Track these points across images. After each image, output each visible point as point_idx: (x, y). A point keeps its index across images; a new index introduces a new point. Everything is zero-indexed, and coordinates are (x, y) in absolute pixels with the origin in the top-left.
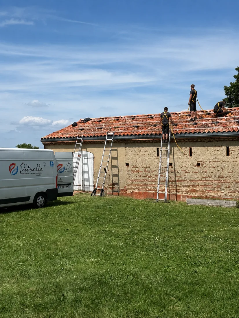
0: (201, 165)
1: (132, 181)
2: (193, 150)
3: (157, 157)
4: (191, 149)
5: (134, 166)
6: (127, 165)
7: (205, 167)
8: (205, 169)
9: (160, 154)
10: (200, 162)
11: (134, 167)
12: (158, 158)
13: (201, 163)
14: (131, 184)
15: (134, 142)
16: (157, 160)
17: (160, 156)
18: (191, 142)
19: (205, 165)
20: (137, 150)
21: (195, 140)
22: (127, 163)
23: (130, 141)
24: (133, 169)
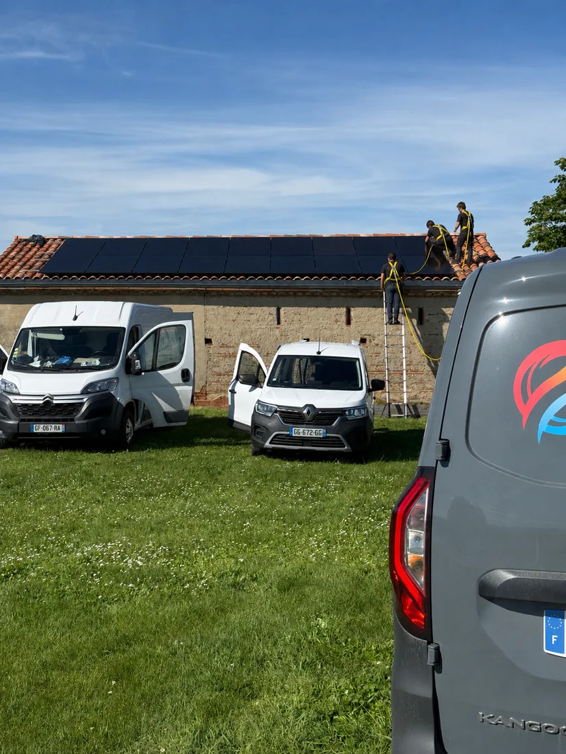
0: (368, 342)
1: (219, 374)
2: (352, 314)
3: (276, 325)
4: (348, 312)
5: (223, 344)
6: (208, 341)
7: (377, 345)
8: (377, 349)
9: (282, 319)
10: (365, 337)
11: (223, 346)
12: (278, 328)
13: (368, 338)
14: (218, 381)
15: (227, 294)
16: (277, 332)
17: (282, 323)
18: (350, 297)
19: (376, 342)
20: (232, 311)
21: (359, 294)
22: (208, 337)
23: (218, 291)
24: (223, 351)
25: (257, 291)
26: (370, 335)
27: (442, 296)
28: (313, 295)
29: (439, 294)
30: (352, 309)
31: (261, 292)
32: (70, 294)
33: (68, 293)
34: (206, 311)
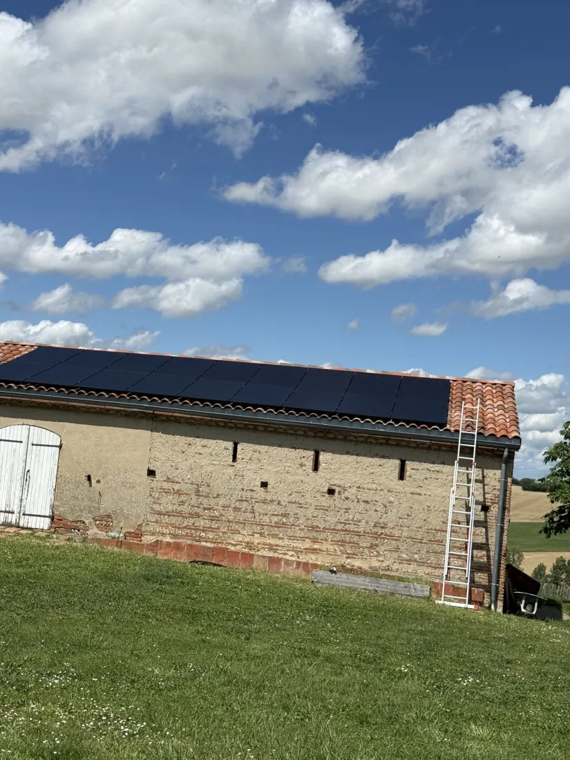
0: (336, 494)
1: (160, 513)
2: (321, 459)
3: (230, 463)
5: (168, 478)
6: (151, 473)
7: (347, 498)
8: (347, 504)
9: (239, 456)
10: (333, 487)
11: (168, 480)
12: (232, 466)
13: (337, 489)
14: (157, 522)
15: (177, 420)
16: (231, 470)
17: (238, 461)
18: (321, 437)
19: (346, 494)
20: (181, 441)
21: (331, 436)
22: (152, 468)
23: (167, 416)
24: (166, 485)
25: (211, 421)
26: (340, 486)
27: (429, 448)
28: (276, 432)
29: (425, 446)
30: (322, 453)
31: (216, 422)
32: (5, 404)
33: (3, 402)
34: (152, 438)
